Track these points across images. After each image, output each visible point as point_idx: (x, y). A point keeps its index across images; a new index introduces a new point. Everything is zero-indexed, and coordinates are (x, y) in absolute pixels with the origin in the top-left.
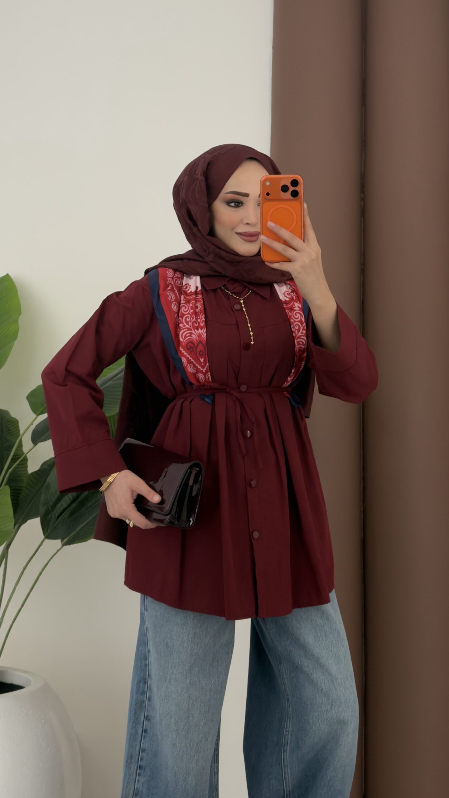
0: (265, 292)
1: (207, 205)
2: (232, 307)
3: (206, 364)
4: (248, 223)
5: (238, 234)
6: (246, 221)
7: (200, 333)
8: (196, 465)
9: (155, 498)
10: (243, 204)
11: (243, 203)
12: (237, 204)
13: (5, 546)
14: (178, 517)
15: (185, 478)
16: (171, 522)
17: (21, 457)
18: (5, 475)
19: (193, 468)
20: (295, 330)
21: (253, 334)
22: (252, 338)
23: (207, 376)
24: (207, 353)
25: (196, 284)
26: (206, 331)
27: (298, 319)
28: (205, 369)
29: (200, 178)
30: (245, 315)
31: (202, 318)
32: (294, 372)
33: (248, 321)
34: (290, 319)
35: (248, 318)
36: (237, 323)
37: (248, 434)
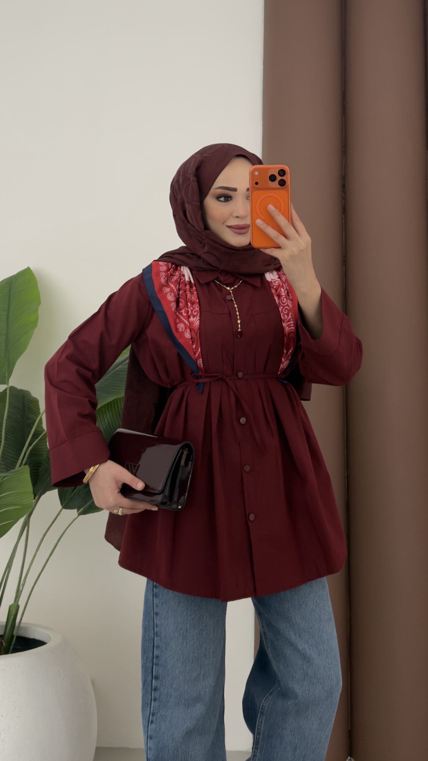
0: (257, 282)
1: (199, 203)
2: (224, 298)
3: (198, 349)
4: (238, 216)
5: (229, 227)
6: (236, 214)
7: (192, 320)
8: (187, 446)
9: (139, 485)
11: (232, 197)
12: (226, 198)
13: (27, 515)
14: (171, 497)
15: (177, 458)
16: (163, 503)
17: (41, 434)
18: (26, 450)
19: (184, 450)
20: (284, 315)
21: (240, 322)
22: (239, 326)
23: (198, 362)
24: (200, 339)
25: (189, 277)
26: (199, 318)
27: (286, 304)
28: (197, 355)
29: (192, 178)
30: (234, 304)
31: (195, 309)
32: (285, 357)
33: (237, 309)
34: (278, 305)
35: (237, 307)
36: (229, 311)
37: (243, 420)
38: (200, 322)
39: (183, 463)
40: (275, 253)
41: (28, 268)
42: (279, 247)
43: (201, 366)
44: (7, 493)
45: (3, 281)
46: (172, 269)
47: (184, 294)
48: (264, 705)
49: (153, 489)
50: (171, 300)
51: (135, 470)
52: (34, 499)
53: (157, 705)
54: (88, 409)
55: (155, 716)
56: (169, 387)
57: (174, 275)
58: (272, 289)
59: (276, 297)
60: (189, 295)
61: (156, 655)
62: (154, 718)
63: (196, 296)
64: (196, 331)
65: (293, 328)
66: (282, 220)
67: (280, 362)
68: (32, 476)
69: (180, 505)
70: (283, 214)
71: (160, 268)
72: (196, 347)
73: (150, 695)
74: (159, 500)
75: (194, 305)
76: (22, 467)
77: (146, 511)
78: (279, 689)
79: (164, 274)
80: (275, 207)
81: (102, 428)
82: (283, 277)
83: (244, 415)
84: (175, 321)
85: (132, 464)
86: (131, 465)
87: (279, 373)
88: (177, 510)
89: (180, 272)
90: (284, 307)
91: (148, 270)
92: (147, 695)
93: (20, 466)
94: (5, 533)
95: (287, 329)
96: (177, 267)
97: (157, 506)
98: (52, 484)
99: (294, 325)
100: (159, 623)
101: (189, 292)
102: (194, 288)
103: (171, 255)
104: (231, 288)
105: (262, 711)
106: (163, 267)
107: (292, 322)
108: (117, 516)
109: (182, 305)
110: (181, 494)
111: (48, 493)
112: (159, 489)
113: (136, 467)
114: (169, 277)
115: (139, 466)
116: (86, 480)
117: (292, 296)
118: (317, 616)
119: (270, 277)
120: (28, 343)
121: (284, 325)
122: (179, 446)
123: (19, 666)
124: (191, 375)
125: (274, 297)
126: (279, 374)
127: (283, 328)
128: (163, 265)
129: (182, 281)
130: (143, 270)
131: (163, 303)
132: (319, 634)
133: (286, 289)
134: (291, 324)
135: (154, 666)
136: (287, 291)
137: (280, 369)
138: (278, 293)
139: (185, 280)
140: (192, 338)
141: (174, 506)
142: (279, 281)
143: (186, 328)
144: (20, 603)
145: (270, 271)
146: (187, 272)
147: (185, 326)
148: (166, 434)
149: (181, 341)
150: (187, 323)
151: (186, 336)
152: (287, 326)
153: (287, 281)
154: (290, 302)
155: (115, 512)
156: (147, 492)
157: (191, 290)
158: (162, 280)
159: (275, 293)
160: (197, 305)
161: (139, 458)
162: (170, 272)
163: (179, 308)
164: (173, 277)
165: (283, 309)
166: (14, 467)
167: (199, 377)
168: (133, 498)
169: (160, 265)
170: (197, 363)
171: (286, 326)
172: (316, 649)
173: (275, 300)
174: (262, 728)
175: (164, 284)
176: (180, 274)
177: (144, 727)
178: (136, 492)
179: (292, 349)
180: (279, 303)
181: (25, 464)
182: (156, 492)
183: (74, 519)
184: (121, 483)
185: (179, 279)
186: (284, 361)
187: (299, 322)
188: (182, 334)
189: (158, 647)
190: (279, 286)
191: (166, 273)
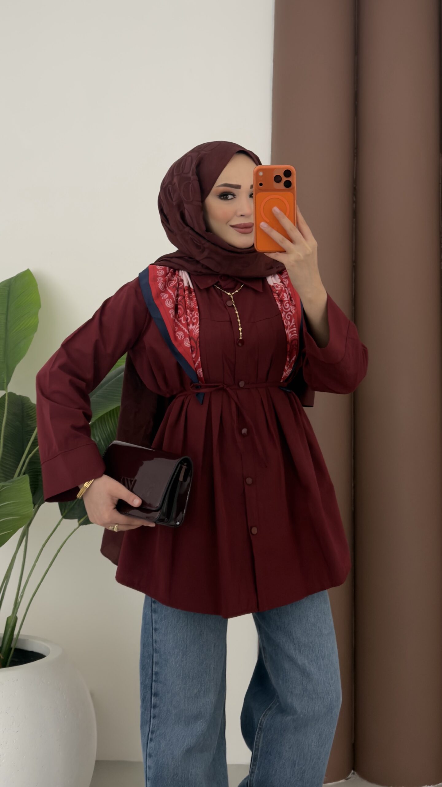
0: (258, 287)
1: (200, 203)
2: (225, 303)
3: (198, 359)
4: (243, 214)
5: (233, 226)
6: (240, 213)
7: (191, 328)
8: (186, 460)
9: (136, 502)
10: (235, 196)
12: (229, 197)
13: (25, 526)
14: (168, 514)
15: (176, 474)
16: (161, 520)
18: (25, 459)
19: (183, 464)
20: (286, 321)
21: (242, 330)
22: (241, 334)
23: (198, 372)
24: (200, 348)
25: (188, 282)
26: (199, 326)
27: (289, 310)
28: (197, 364)
29: (192, 176)
30: (235, 311)
31: (194, 316)
32: (288, 365)
33: (238, 316)
34: (281, 311)
35: (238, 313)
36: (230, 319)
37: (244, 431)
38: (200, 330)
39: (181, 479)
40: (280, 257)
41: (28, 270)
42: (284, 251)
43: (200, 376)
44: (6, 502)
45: (2, 282)
46: (169, 274)
47: (183, 301)
48: (263, 720)
49: (150, 506)
50: (169, 307)
52: (34, 508)
53: (157, 722)
54: (81, 422)
55: (154, 734)
56: (168, 396)
57: (172, 279)
58: (274, 294)
59: (279, 302)
60: (188, 302)
61: (155, 672)
62: (154, 735)
63: (195, 303)
64: (196, 339)
65: (296, 335)
66: (287, 223)
68: (31, 486)
69: (179, 521)
70: (288, 217)
71: (157, 272)
72: (195, 357)
73: (149, 712)
74: (156, 517)
75: (194, 312)
76: (21, 476)
77: (143, 527)
78: (278, 704)
79: (162, 278)
80: (280, 209)
82: (286, 281)
83: (246, 425)
84: (174, 328)
86: (127, 480)
88: (176, 527)
89: (178, 277)
90: (287, 312)
91: (144, 275)
92: (146, 712)
93: (19, 475)
94: (6, 541)
95: (290, 336)
96: (175, 271)
99: (297, 332)
100: (158, 639)
101: (188, 299)
102: (193, 294)
103: (168, 259)
104: (231, 293)
105: (261, 727)
106: (160, 271)
107: (295, 329)
109: (180, 312)
110: (180, 510)
112: (156, 506)
113: (133, 482)
114: (167, 282)
115: (136, 481)
117: (295, 301)
118: (318, 631)
119: (273, 281)
120: (28, 348)
121: (287, 332)
122: (176, 462)
123: (18, 679)
124: (191, 385)
125: (276, 302)
126: (282, 382)
127: (286, 335)
128: (161, 269)
129: (181, 286)
130: (140, 274)
131: (161, 309)
132: (319, 649)
133: (289, 294)
135: (153, 683)
136: (290, 296)
137: (283, 377)
138: (281, 298)
139: (184, 285)
140: (191, 347)
141: (172, 523)
142: (281, 285)
143: (185, 337)
144: (18, 615)
145: (273, 274)
146: (186, 276)
147: (184, 334)
148: (165, 447)
149: (180, 350)
150: (186, 331)
151: (185, 345)
152: (290, 333)
153: (290, 285)
154: (293, 308)
155: (110, 528)
156: (144, 508)
157: (190, 296)
158: (159, 286)
159: (278, 298)
160: (197, 312)
161: (135, 474)
162: (168, 277)
163: (178, 315)
164: (172, 282)
165: (285, 315)
166: (13, 475)
167: (199, 387)
169: (157, 269)
170: (196, 372)
171: (288, 333)
172: (316, 664)
173: (277, 305)
174: (260, 744)
175: (162, 290)
176: (178, 279)
177: (143, 745)
179: (295, 357)
180: (282, 309)
181: (24, 474)
182: (154, 509)
183: (74, 529)
184: (117, 499)
185: (178, 284)
186: (287, 369)
187: (305, 329)
188: (181, 343)
189: (157, 663)
190: (281, 290)
191: (163, 278)
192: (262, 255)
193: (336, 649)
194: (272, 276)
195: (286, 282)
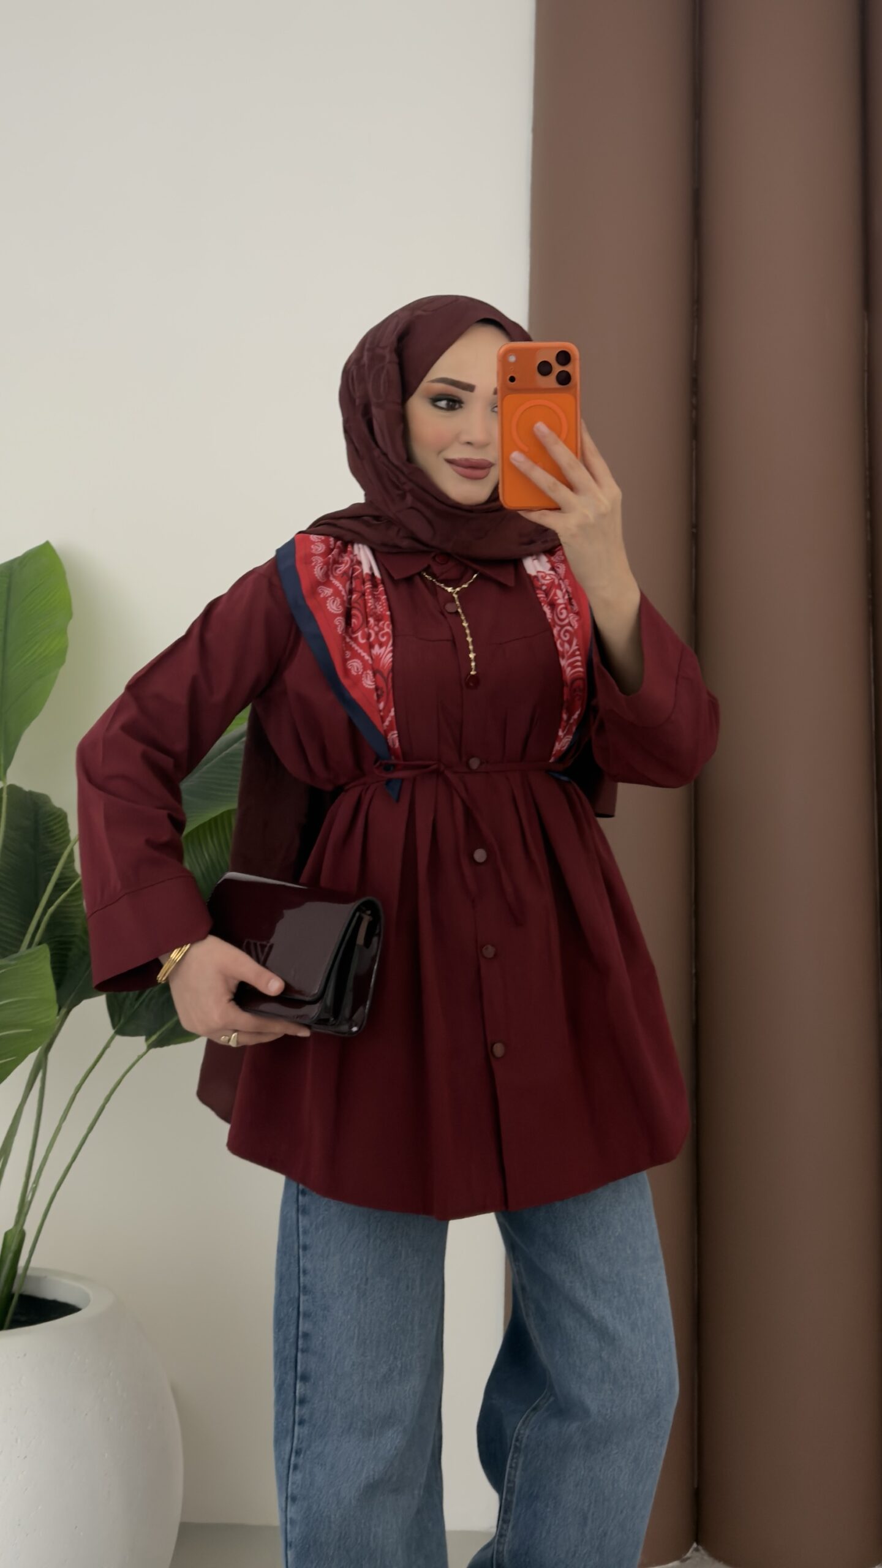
0: (507, 577)
1: (400, 408)
2: (442, 607)
3: (390, 711)
4: (470, 441)
6: (465, 438)
7: (377, 653)
8: (369, 905)
9: (273, 985)
10: (462, 405)
11: (463, 403)
12: (451, 403)
13: (41, 1049)
14: (336, 1009)
15: (351, 930)
16: (321, 1021)
17: (71, 883)
18: (41, 916)
19: (364, 912)
20: (562, 643)
21: (475, 657)
22: (473, 664)
23: (389, 737)
24: (393, 690)
25: (369, 566)
26: (391, 648)
27: (566, 621)
28: (387, 723)
29: (389, 356)
30: (462, 621)
31: (383, 629)
32: (565, 727)
33: (468, 631)
34: (552, 624)
35: (468, 626)
36: (453, 636)
37: (480, 855)
38: (393, 656)
39: (360, 940)
40: (549, 520)
41: (47, 544)
42: (557, 509)
43: (394, 745)
46: (335, 550)
47: (360, 601)
48: (522, 1432)
49: (300, 992)
50: (335, 612)
51: (265, 954)
52: (58, 1014)
53: (306, 1432)
54: (165, 834)
55: (301, 1457)
56: (329, 787)
57: (340, 561)
58: (537, 592)
59: (547, 607)
60: (371, 603)
62: (300, 1461)
63: (384, 604)
64: (386, 675)
65: (581, 669)
66: (562, 454)
67: (556, 737)
68: (55, 968)
69: (356, 1026)
71: (312, 547)
72: (384, 708)
73: (291, 1412)
74: (313, 1015)
75: (381, 623)
76: (34, 948)
77: (286, 1037)
78: (552, 1399)
79: (321, 558)
80: (549, 426)
81: (197, 873)
82: (561, 567)
83: (483, 844)
84: (343, 654)
85: (258, 943)
86: (255, 944)
87: (552, 760)
88: (351, 1037)
89: (351, 556)
90: (562, 627)
91: (286, 553)
92: (285, 1412)
93: (30, 945)
95: (569, 672)
96: (346, 545)
97: (308, 1026)
98: (94, 985)
99: (582, 664)
100: (309, 1266)
101: (370, 597)
102: (381, 588)
103: (334, 521)
104: (454, 588)
105: (517, 1444)
106: (318, 545)
107: (579, 658)
108: (226, 1048)
109: (357, 622)
110: (358, 1002)
111: (86, 1004)
112: (312, 992)
113: (266, 949)
114: (330, 566)
115: (271, 947)
116: (163, 977)
117: (579, 605)
118: (629, 1252)
119: (535, 566)
120: (47, 696)
121: (563, 663)
122: (351, 907)
123: (25, 1355)
124: (376, 762)
125: (542, 607)
126: (552, 763)
127: (560, 670)
128: (318, 542)
129: (356, 574)
130: (278, 551)
131: (319, 617)
132: (633, 1287)
133: (567, 592)
134: (577, 661)
135: (299, 1355)
136: (569, 595)
137: (554, 753)
138: (551, 599)
139: (362, 571)
140: (377, 689)
141: (344, 1028)
142: (552, 574)
143: (365, 669)
144: (26, 1227)
145: (535, 554)
146: (366, 555)
147: (363, 665)
148: (324, 881)
149: (355, 694)
150: (367, 657)
151: (364, 684)
152: (568, 666)
153: (569, 574)
154: (574, 618)
155: (223, 1040)
156: (288, 998)
157: (376, 593)
158: (315, 573)
159: (545, 600)
160: (388, 622)
161: (270, 933)
162: (333, 555)
163: (350, 629)
164: (339, 565)
165: (559, 631)
166: (18, 947)
167: (392, 768)
168: (261, 1012)
169: (312, 541)
170: (386, 739)
171: (566, 665)
172: (627, 1317)
173: (545, 613)
174: (517, 1481)
175: (320, 580)
176: (352, 561)
177: (279, 1478)
178: (266, 998)
179: (578, 713)
180: (553, 619)
181: (40, 943)
182: (307, 999)
183: (139, 1056)
184: (236, 982)
185: (351, 569)
186: (562, 737)
187: (596, 659)
188: (358, 680)
189: (307, 1315)
190: (552, 585)
191: (324, 559)
192: (513, 516)
193: (665, 1289)
194: (534, 557)
195: (562, 569)
